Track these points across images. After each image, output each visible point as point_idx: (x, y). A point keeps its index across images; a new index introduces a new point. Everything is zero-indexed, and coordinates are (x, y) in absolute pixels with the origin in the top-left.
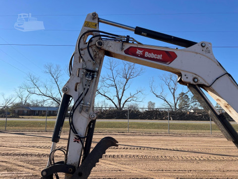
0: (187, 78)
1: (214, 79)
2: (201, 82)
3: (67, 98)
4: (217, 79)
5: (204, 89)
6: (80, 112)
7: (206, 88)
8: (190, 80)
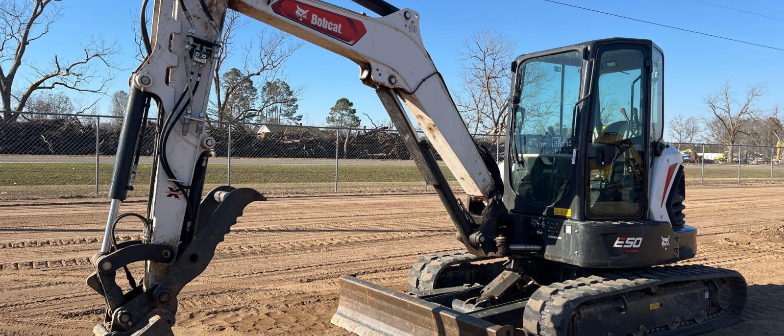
0: (380, 75)
1: (420, 80)
2: (401, 84)
3: (141, 99)
4: (424, 80)
5: (403, 99)
6: (184, 133)
7: (403, 95)
8: (384, 80)
